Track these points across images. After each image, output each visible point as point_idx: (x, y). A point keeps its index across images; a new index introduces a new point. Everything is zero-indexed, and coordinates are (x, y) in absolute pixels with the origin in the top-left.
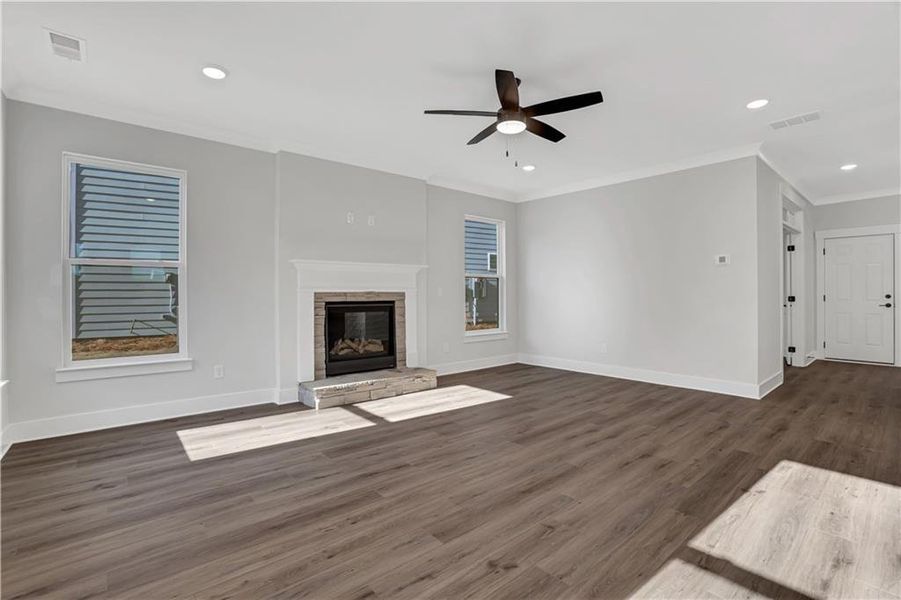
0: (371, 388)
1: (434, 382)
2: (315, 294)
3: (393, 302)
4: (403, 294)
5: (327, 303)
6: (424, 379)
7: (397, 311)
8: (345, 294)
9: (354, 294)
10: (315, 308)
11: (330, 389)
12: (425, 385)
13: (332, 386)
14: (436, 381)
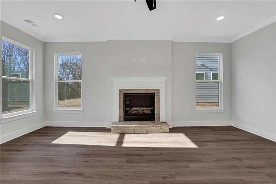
0: (135, 128)
1: (168, 130)
2: (119, 90)
3: (154, 93)
4: (159, 90)
5: (124, 93)
6: (162, 128)
7: (156, 97)
8: (132, 90)
9: (135, 90)
10: (119, 95)
11: (116, 126)
12: (162, 131)
13: (118, 125)
14: (169, 130)
